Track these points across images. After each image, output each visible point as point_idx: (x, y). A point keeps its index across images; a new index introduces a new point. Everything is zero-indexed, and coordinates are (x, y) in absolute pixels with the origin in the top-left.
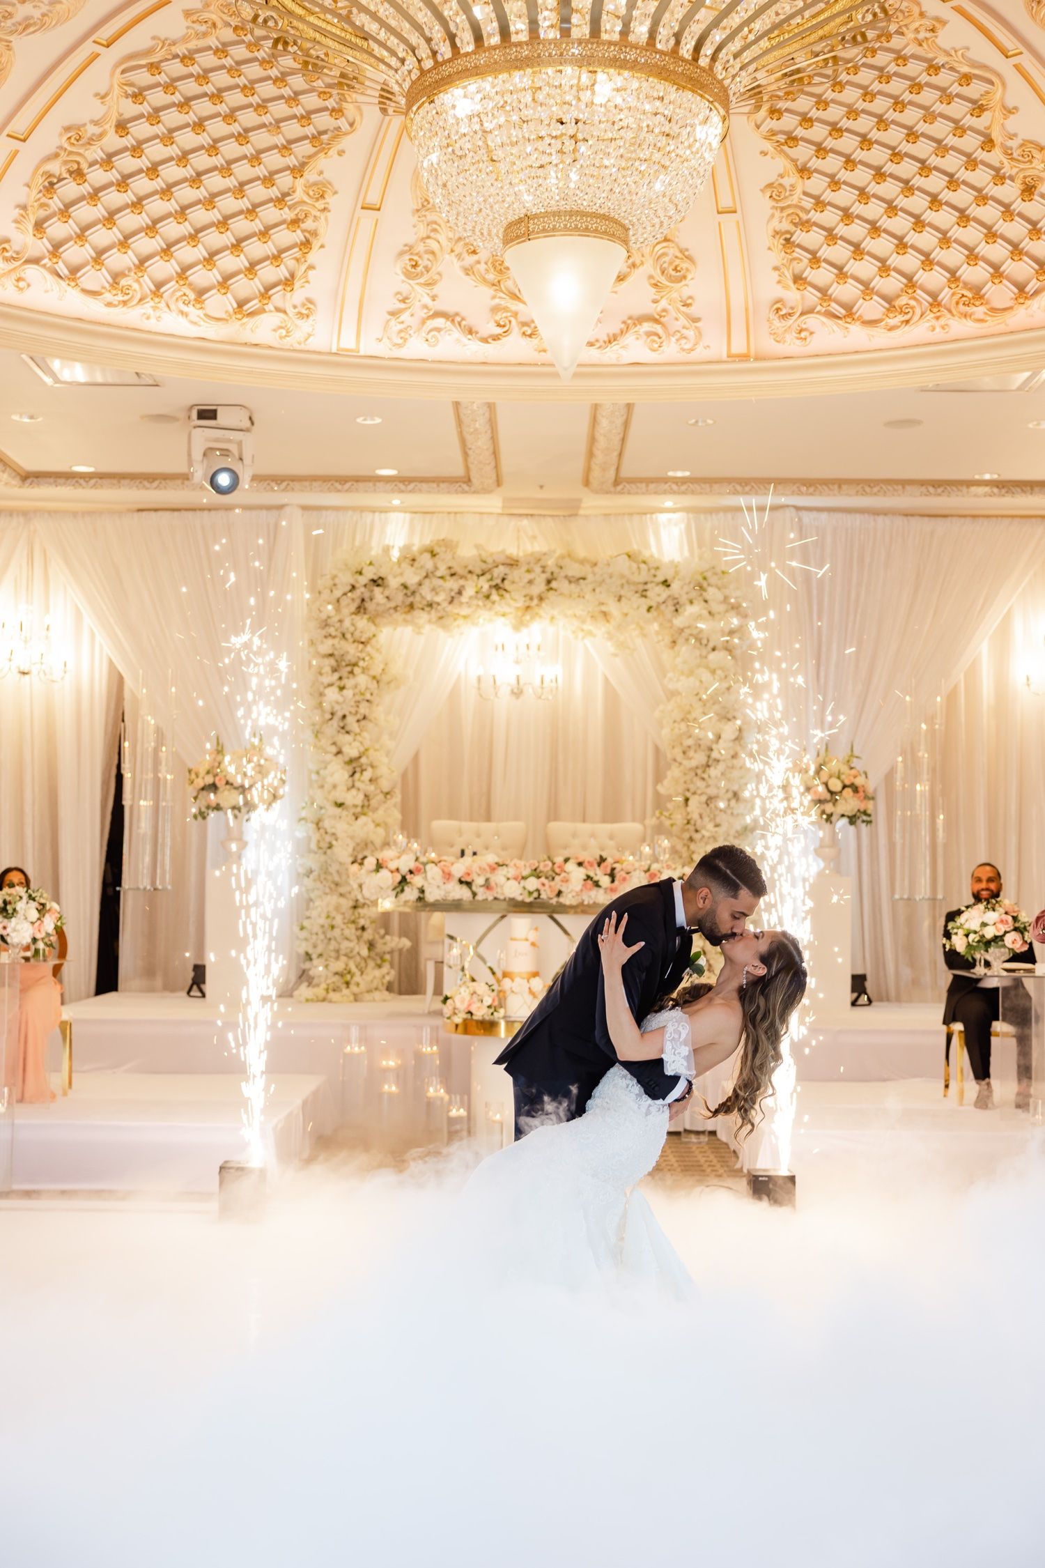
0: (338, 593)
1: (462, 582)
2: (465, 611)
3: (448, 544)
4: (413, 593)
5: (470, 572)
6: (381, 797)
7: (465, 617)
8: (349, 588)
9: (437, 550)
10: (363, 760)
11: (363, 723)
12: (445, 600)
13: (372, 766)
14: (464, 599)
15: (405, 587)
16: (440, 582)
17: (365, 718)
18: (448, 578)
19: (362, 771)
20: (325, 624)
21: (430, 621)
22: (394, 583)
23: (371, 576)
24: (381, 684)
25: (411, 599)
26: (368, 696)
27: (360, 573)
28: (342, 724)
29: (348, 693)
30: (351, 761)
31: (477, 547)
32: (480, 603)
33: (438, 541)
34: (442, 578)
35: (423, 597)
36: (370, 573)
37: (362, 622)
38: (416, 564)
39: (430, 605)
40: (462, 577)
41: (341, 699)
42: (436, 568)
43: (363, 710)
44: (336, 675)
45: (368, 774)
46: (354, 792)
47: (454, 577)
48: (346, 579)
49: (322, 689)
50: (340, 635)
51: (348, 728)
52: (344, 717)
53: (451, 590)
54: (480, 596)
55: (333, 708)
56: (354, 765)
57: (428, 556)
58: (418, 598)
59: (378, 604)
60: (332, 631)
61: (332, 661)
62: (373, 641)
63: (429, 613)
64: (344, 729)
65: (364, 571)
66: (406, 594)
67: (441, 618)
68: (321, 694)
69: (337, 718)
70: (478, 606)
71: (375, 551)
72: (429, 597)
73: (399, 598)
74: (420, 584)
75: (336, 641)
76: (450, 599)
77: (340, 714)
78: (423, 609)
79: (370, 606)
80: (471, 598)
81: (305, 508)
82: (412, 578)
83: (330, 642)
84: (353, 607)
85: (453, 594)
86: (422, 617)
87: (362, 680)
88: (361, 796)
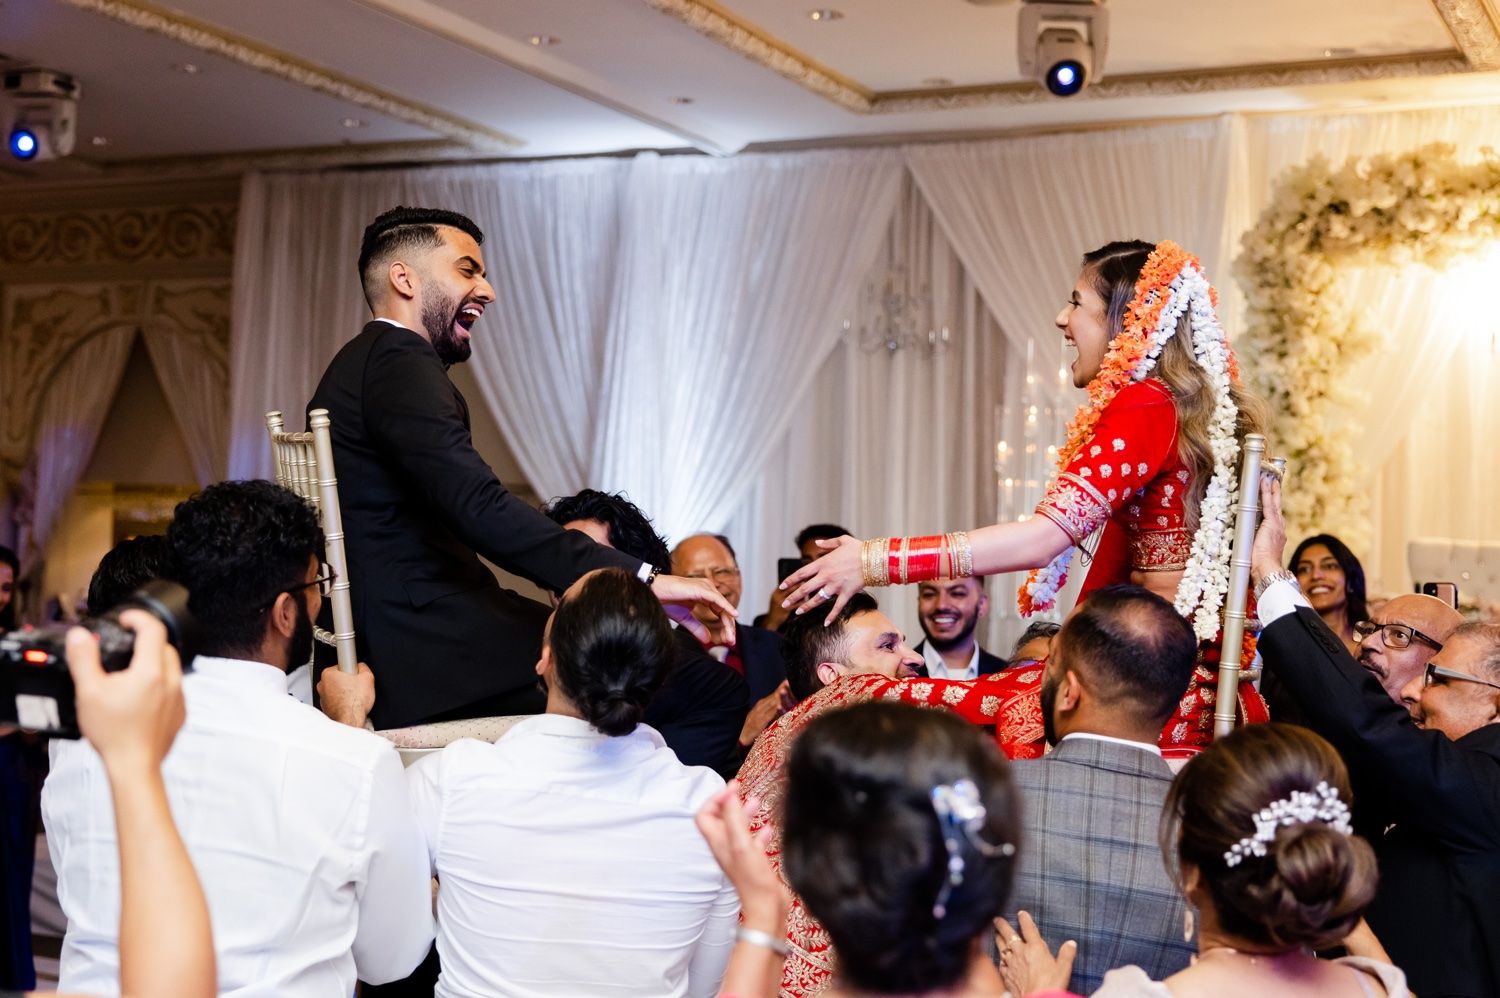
0: (1281, 226)
1: (1459, 201)
2: (1466, 242)
3: (1438, 148)
4: (1390, 220)
5: (1473, 186)
6: (1341, 502)
7: (1469, 250)
8: (1297, 217)
9: (1422, 157)
10: (1314, 452)
11: (1317, 401)
12: (1436, 228)
13: (1327, 459)
14: (1463, 224)
15: (1377, 211)
16: (1428, 203)
17: (1321, 394)
18: (1439, 196)
19: (1315, 465)
20: (1262, 267)
21: (1414, 259)
22: (1360, 207)
23: (1326, 200)
24: (1343, 348)
25: (1386, 230)
26: (1323, 365)
27: (1312, 197)
28: (1284, 403)
29: (1292, 362)
30: (1299, 453)
31: (1484, 150)
32: (1489, 229)
33: (1427, 148)
34: (1430, 197)
35: (1403, 227)
36: (1325, 198)
37: (1314, 262)
38: (1393, 180)
39: (1415, 235)
40: (1462, 194)
41: (1281, 370)
42: (1420, 183)
43: (1316, 383)
44: (1278, 338)
45: (1322, 469)
46: (1299, 495)
47: (1449, 196)
48: (1295, 205)
49: (1256, 356)
50: (1280, 281)
51: (1293, 409)
52: (1287, 394)
53: (1445, 213)
54: (1488, 219)
55: (1271, 382)
56: (1304, 458)
57: (1409, 166)
58: (1396, 225)
59: (1338, 239)
60: (1270, 277)
61: (1274, 320)
62: (1332, 289)
63: (1412, 246)
64: (1289, 410)
65: (1318, 195)
66: (1380, 224)
67: (1431, 253)
68: (1256, 364)
69: (1276, 397)
70: (1486, 234)
71: (1335, 168)
72: (1411, 225)
73: (1370, 227)
74: (1398, 206)
75: (1275, 291)
76: (1443, 226)
77: (1281, 389)
78: (1403, 242)
79: (1326, 243)
80: (1472, 224)
81: (1248, 115)
82: (1386, 202)
83: (1267, 292)
84: (1303, 242)
85: (1448, 218)
86: (1402, 252)
87: (1311, 344)
88: (1310, 500)
